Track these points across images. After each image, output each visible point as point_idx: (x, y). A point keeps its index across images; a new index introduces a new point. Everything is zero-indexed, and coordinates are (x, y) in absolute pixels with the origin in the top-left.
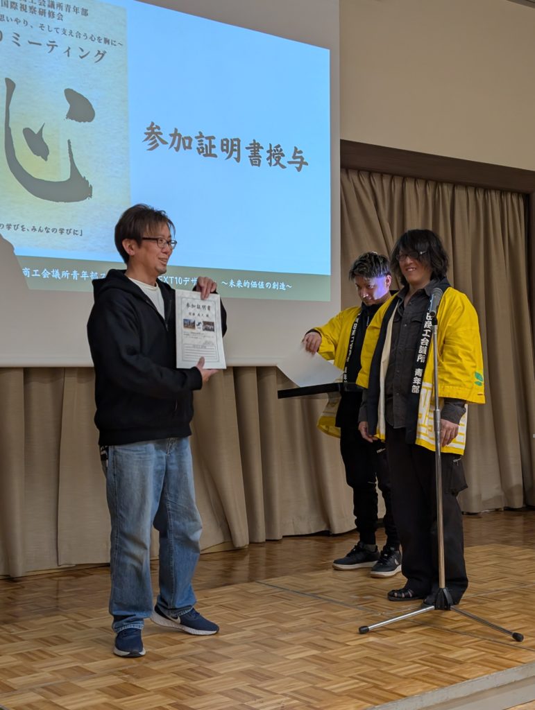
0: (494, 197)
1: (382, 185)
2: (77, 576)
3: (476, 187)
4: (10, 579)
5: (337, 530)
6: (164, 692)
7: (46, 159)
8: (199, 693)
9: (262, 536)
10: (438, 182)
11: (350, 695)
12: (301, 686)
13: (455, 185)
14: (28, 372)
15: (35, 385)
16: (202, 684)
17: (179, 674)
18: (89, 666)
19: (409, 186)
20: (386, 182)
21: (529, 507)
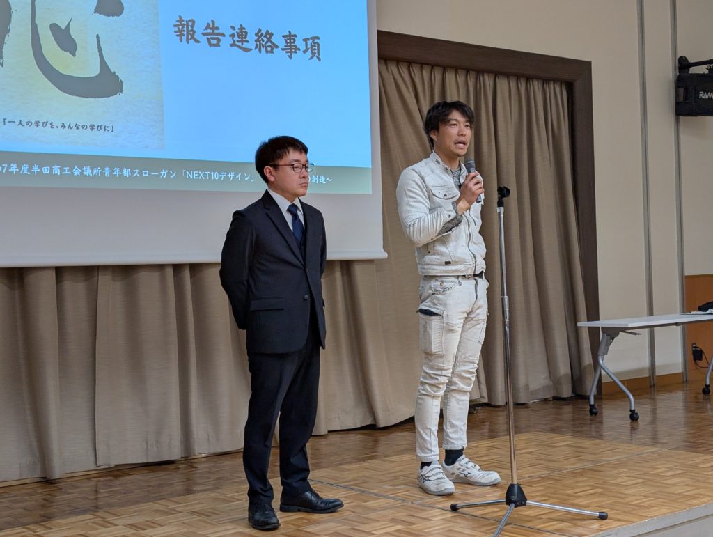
0: (537, 86)
1: (422, 76)
2: (117, 476)
3: (518, 77)
4: (47, 481)
5: (382, 424)
7: (74, 55)
10: (480, 72)
13: (496, 74)
14: (60, 271)
15: (68, 284)
19: (450, 76)
20: (426, 74)
21: (579, 396)
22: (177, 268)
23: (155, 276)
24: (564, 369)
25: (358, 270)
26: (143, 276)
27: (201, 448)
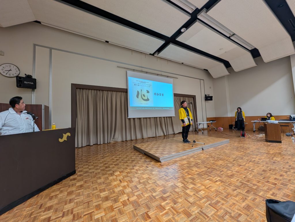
0: (190, 98)
1: (178, 97)
2: (150, 138)
3: (188, 97)
4: (143, 139)
5: (175, 133)
6: (161, 150)
7: (145, 97)
8: (165, 150)
9: (167, 134)
10: (184, 97)
11: (181, 150)
12: (176, 149)
13: (186, 97)
14: (144, 118)
17: (163, 148)
18: (153, 147)
19: (181, 97)
21: (196, 131)
22: (155, 118)
24: (194, 128)
25: (172, 117)
26: (151, 118)
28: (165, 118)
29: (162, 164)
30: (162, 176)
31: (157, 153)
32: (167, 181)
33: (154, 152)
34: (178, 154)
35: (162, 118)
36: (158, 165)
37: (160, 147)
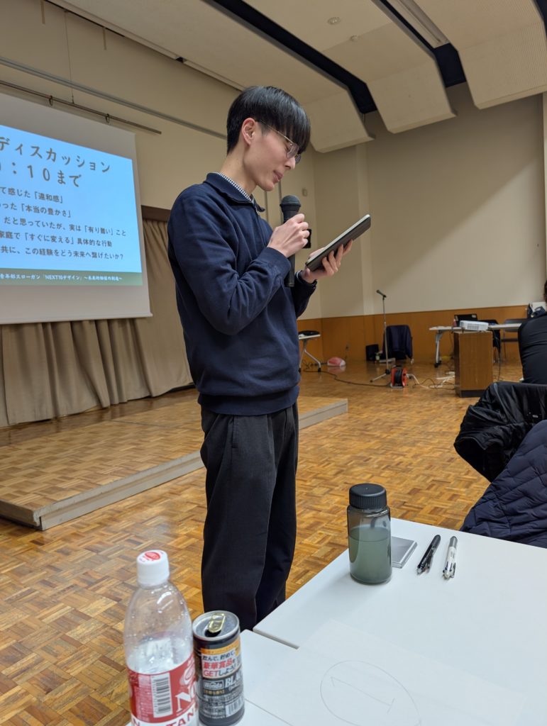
2: (20, 429)
5: (154, 395)
6: (56, 473)
8: (74, 471)
11: (148, 462)
12: (125, 461)
16: (76, 467)
17: (65, 464)
18: (19, 466)
22: (44, 324)
23: (33, 329)
25: (138, 322)
26: (26, 329)
27: (63, 412)
28: (104, 327)
29: (47, 536)
30: (24, 590)
31: (27, 490)
32: (43, 605)
33: (12, 491)
34: (131, 479)
35: (87, 325)
36: (22, 544)
37: (54, 462)
